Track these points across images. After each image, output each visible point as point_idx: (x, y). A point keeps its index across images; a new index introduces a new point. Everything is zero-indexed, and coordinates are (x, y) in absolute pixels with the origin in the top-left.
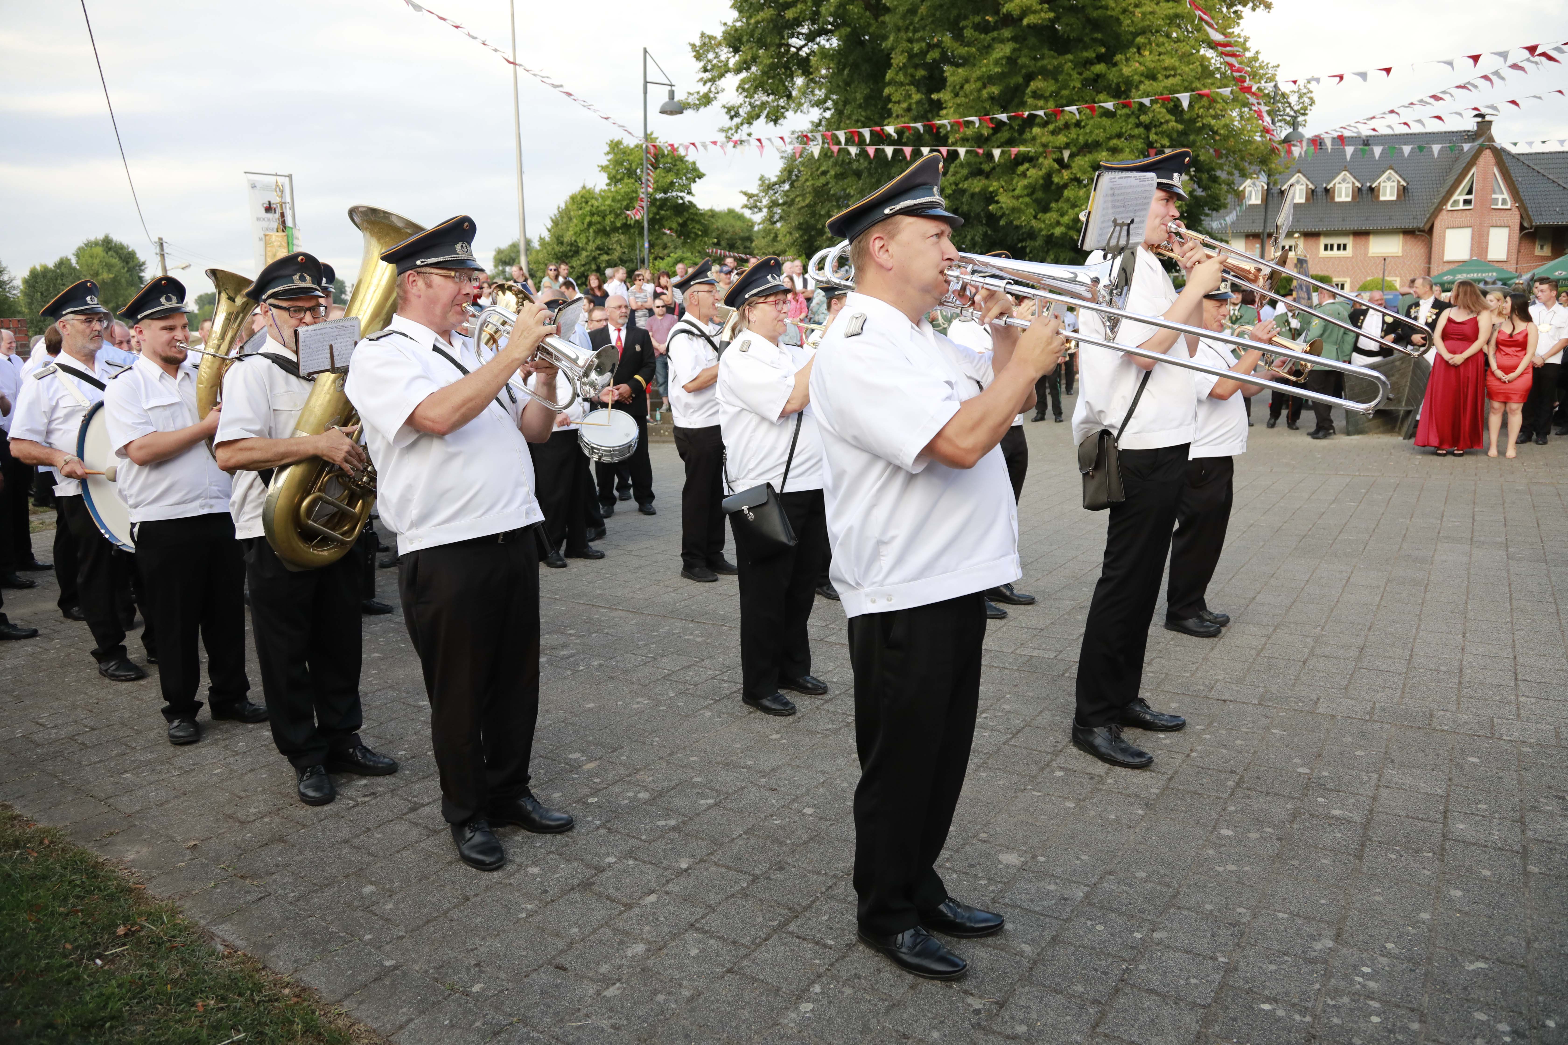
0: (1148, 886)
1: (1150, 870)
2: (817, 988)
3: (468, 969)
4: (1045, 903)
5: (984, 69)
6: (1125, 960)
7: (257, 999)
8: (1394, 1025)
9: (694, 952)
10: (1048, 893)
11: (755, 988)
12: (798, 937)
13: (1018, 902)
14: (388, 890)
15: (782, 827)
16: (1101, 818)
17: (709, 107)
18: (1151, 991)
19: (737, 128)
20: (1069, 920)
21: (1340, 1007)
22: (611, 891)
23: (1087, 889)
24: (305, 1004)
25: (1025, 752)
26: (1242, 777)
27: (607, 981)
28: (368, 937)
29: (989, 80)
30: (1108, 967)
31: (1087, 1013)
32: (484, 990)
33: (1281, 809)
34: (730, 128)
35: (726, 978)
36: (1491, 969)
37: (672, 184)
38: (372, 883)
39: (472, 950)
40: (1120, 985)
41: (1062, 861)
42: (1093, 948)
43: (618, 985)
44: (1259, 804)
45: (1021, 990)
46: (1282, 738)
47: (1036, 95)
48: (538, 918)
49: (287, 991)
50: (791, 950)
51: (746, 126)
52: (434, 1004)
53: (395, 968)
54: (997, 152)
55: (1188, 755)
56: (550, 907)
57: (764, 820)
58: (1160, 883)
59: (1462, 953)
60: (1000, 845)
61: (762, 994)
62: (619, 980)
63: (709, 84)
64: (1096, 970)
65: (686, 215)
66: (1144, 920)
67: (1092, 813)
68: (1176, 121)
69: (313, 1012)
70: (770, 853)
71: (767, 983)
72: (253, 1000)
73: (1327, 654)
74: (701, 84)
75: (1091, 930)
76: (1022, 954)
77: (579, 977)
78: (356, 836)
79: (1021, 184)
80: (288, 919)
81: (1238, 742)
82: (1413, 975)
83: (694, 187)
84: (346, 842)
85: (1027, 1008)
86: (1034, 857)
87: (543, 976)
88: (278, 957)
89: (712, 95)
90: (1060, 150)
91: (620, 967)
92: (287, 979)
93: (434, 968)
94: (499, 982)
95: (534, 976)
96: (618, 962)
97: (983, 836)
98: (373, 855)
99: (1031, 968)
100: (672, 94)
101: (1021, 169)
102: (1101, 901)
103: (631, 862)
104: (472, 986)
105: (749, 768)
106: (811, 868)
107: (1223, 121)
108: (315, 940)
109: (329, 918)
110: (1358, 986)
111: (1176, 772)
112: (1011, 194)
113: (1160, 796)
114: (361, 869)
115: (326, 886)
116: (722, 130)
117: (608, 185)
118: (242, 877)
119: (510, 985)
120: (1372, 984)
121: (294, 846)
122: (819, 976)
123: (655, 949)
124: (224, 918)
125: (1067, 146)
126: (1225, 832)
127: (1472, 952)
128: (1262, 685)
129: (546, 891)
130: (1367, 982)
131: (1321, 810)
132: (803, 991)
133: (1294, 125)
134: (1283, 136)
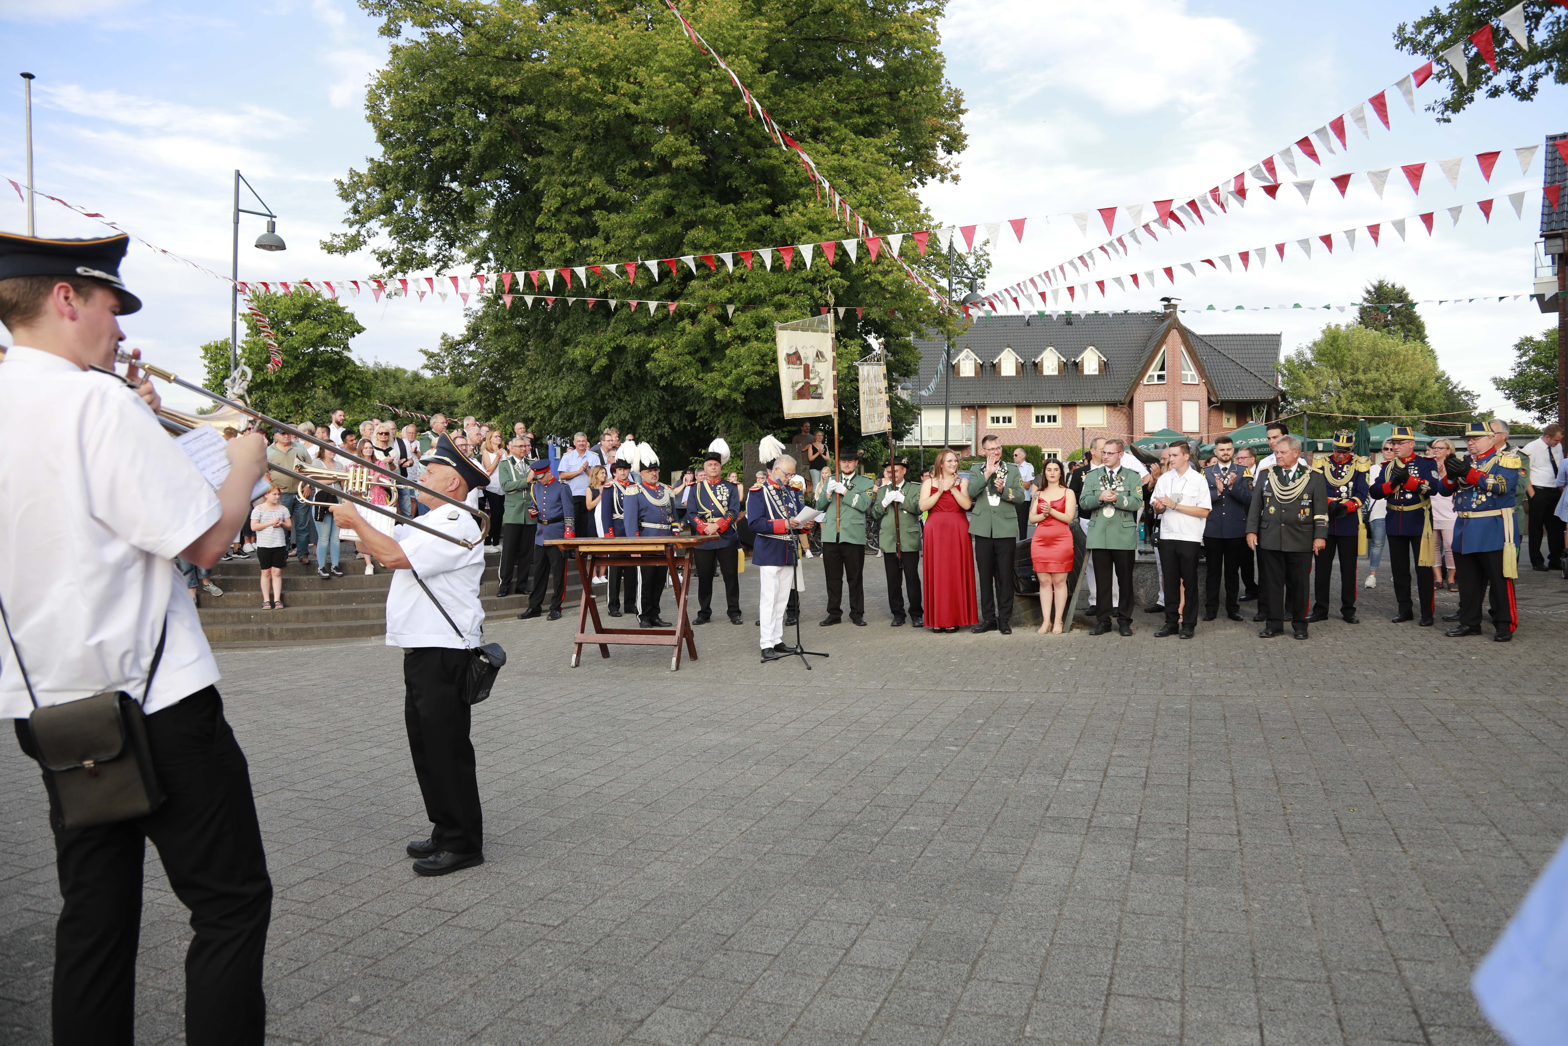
5: (638, 215)
17: (358, 252)
19: (390, 275)
29: (644, 227)
34: (382, 277)
47: (694, 245)
51: (401, 275)
54: (652, 306)
63: (357, 227)
68: (843, 276)
79: (681, 342)
83: (353, 342)
89: (360, 239)
90: (722, 304)
101: (681, 324)
112: (671, 352)
125: (730, 301)
133: (972, 287)
134: (962, 297)
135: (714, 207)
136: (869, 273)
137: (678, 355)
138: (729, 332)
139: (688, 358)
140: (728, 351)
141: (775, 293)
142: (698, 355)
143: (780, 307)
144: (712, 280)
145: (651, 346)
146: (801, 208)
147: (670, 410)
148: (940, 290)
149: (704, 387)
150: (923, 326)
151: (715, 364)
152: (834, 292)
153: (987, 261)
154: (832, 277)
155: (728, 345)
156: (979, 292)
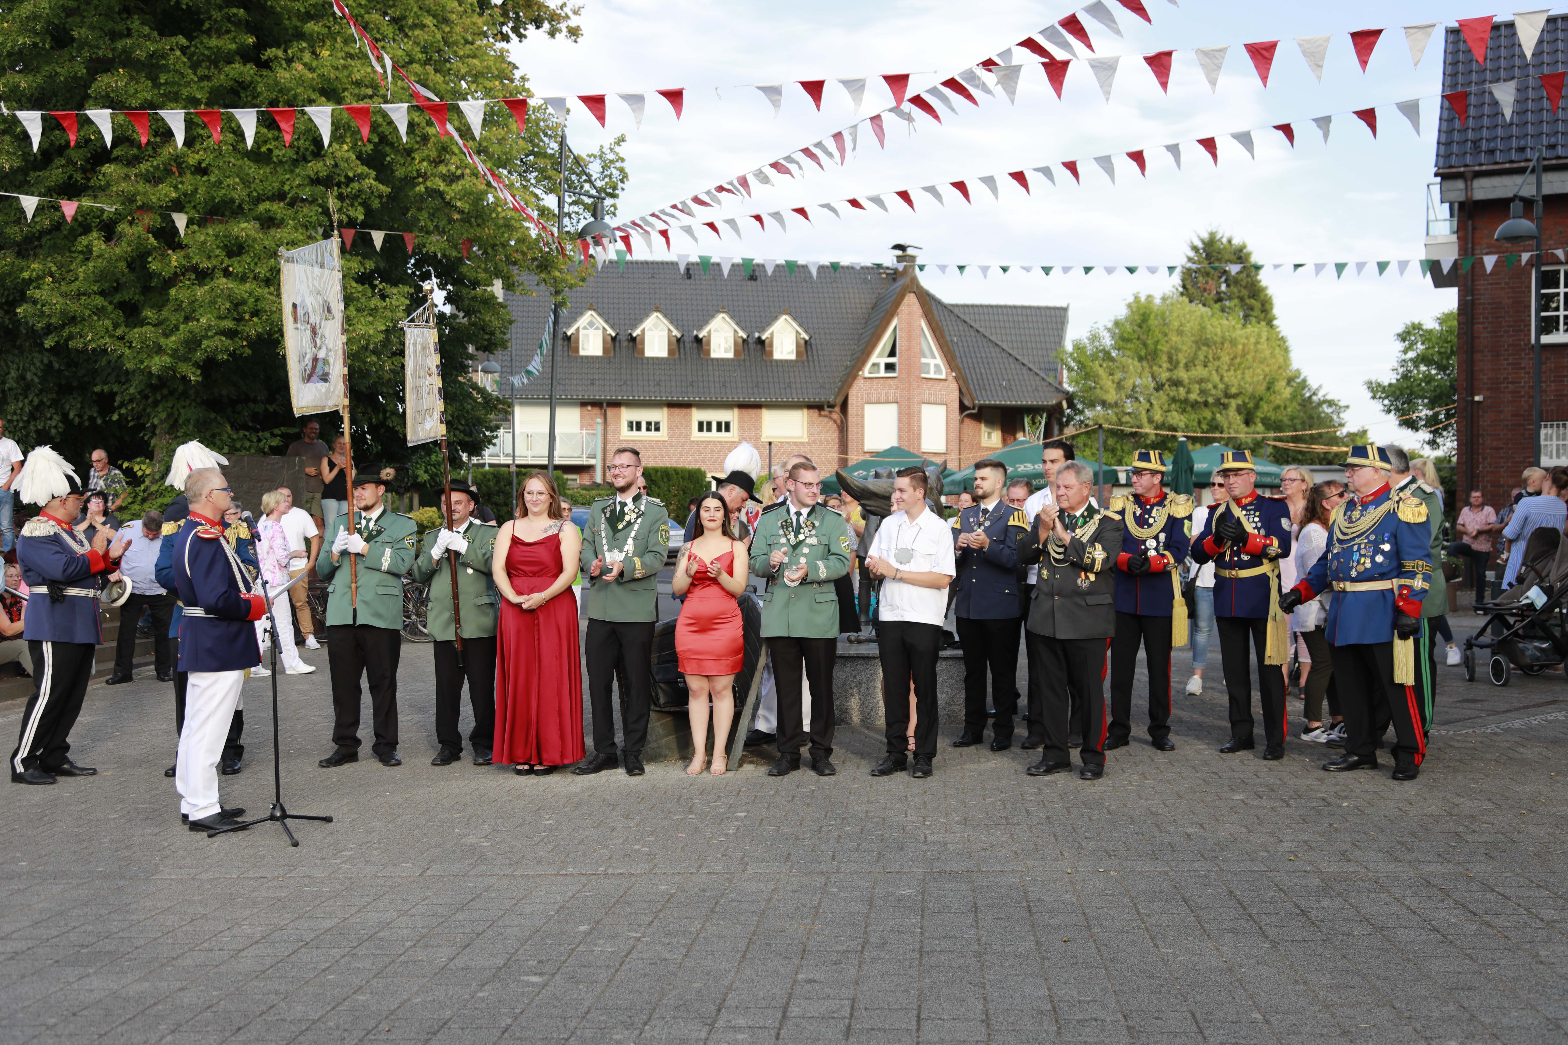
79: (84, 271)
90: (164, 210)
101: (83, 242)
112: (65, 288)
125: (179, 206)
133: (595, 211)
134: (580, 226)
135: (147, 37)
136: (425, 177)
137: (80, 294)
138: (175, 259)
139: (99, 301)
140: (173, 292)
141: (259, 200)
142: (117, 298)
143: (268, 222)
144: (143, 167)
145: (26, 275)
146: (307, 57)
147: (65, 390)
148: (544, 212)
149: (127, 351)
150: (515, 270)
151: (149, 313)
152: (364, 204)
153: (621, 170)
154: (360, 177)
155: (172, 281)
156: (607, 219)
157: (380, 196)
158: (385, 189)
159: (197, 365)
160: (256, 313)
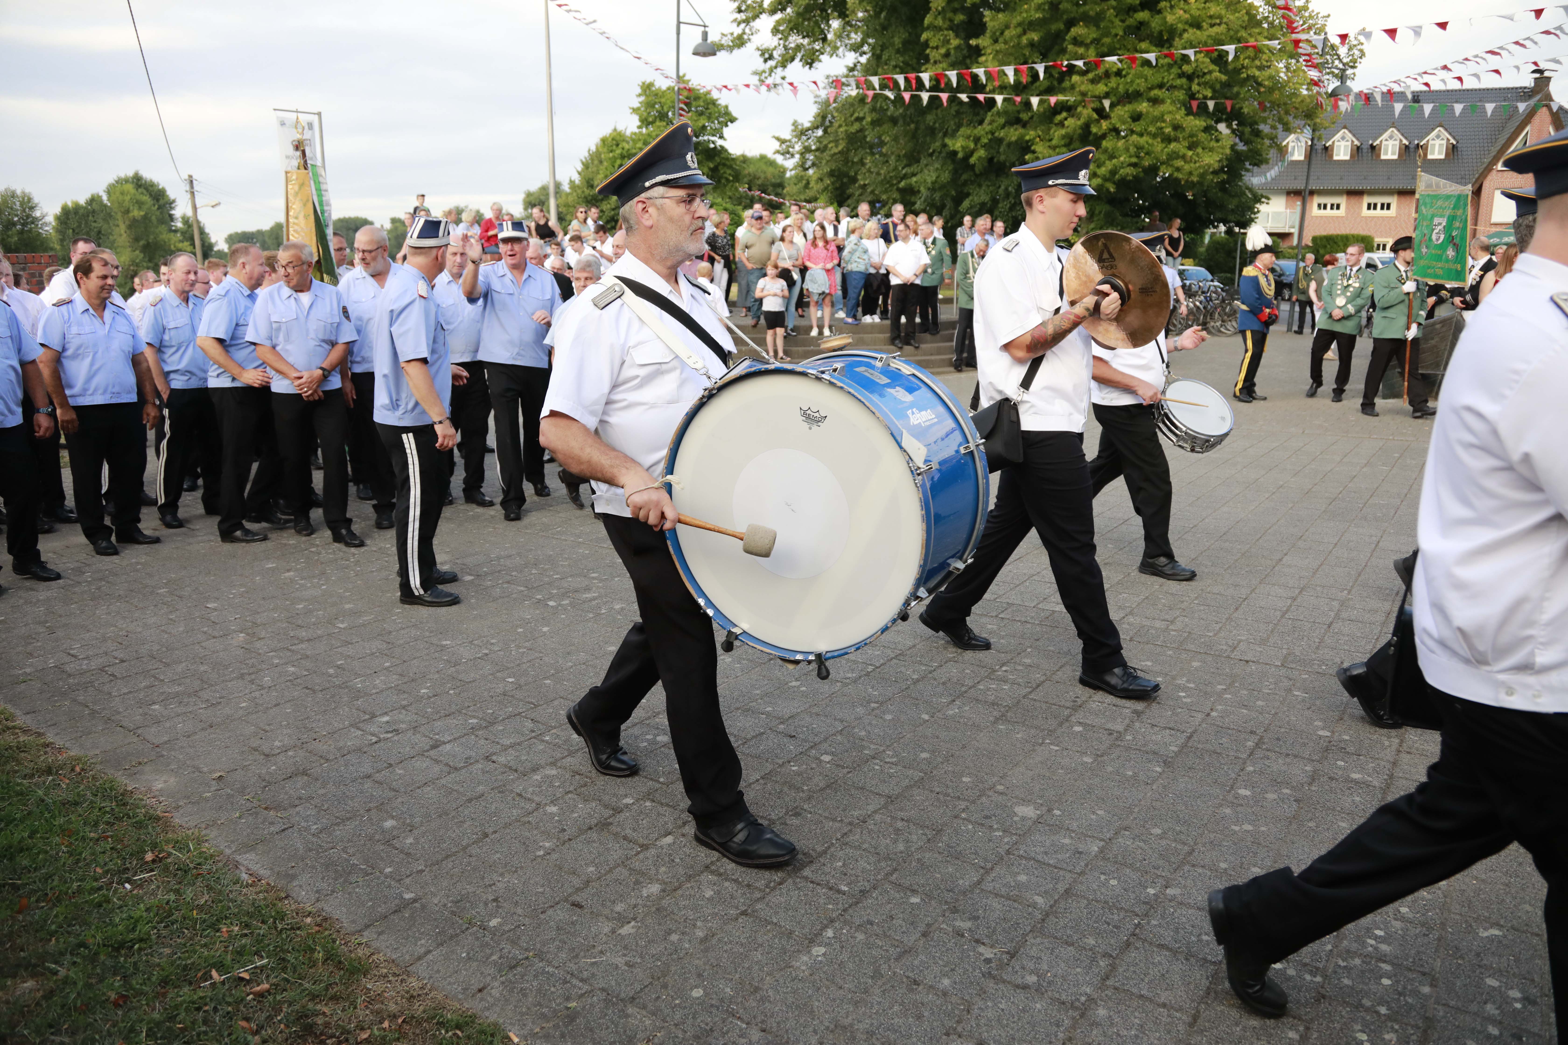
0: (1164, 842)
1: (1166, 827)
2: (830, 933)
3: (486, 904)
4: (1059, 856)
5: (1025, 15)
6: (1137, 915)
7: (280, 926)
8: (1405, 988)
9: (709, 893)
10: (1063, 846)
11: (769, 931)
12: (812, 882)
13: (1033, 855)
14: (409, 825)
15: (799, 774)
16: (1118, 774)
17: (743, 49)
18: (1162, 946)
19: (771, 70)
20: (1082, 873)
21: (1351, 968)
22: (628, 832)
23: (1102, 843)
24: (327, 933)
25: (1044, 706)
26: (1262, 737)
27: (622, 920)
28: (388, 870)
29: (1029, 26)
30: (1120, 921)
31: (1098, 966)
32: (501, 924)
33: (1300, 771)
34: (764, 72)
35: (740, 920)
36: (1505, 936)
37: (704, 127)
38: (393, 818)
39: (490, 886)
40: (1131, 940)
41: (1077, 815)
42: (1105, 902)
43: (633, 923)
44: (1278, 765)
45: (1033, 941)
46: (1303, 701)
47: (1076, 42)
48: (555, 856)
49: (309, 920)
50: (805, 895)
51: (779, 69)
52: (451, 938)
53: (415, 901)
54: (1035, 101)
55: (1208, 715)
56: (567, 845)
57: (781, 766)
58: (1175, 840)
59: (1476, 919)
60: (1016, 797)
61: (775, 936)
62: (634, 919)
63: (743, 25)
64: (1109, 924)
65: (717, 159)
66: (1158, 876)
67: (1110, 769)
68: (1220, 71)
69: (334, 941)
70: (787, 799)
71: (780, 926)
72: (276, 928)
73: (1353, 618)
74: (735, 25)
75: (1105, 884)
76: (1034, 905)
77: (595, 915)
78: (378, 772)
79: (1058, 134)
80: (310, 850)
81: (1260, 703)
82: (1426, 940)
83: (726, 131)
84: (369, 777)
85: (1037, 959)
86: (1050, 810)
87: (559, 912)
88: (301, 886)
89: (745, 37)
90: (1100, 98)
91: (635, 906)
92: (309, 909)
93: (452, 902)
94: (516, 917)
95: (550, 912)
96: (633, 901)
97: (1000, 788)
98: (394, 790)
99: (1043, 920)
100: (705, 35)
101: (1059, 118)
102: (1116, 856)
103: (648, 804)
104: (489, 920)
105: (768, 714)
106: (827, 814)
107: (1267, 73)
108: (336, 871)
109: (351, 851)
110: (1370, 949)
111: (1195, 731)
112: (1048, 144)
113: (1177, 754)
114: (382, 804)
115: (348, 819)
116: (755, 73)
117: (639, 127)
118: (266, 809)
119: (527, 921)
120: (1384, 947)
121: (317, 779)
122: (832, 921)
123: (670, 890)
124: (249, 847)
125: (1107, 95)
126: (1243, 792)
127: (1487, 919)
128: (1285, 646)
129: (564, 830)
130: (1380, 945)
131: (1340, 773)
132: (816, 935)
133: (1342, 78)
134: (1332, 89)
138: (1105, 125)
140: (1104, 143)
141: (1151, 89)
144: (1091, 76)
145: (1027, 138)
150: (1291, 119)
153: (1361, 51)
155: (1103, 137)
156: (1349, 83)
157: (1221, 82)
158: (1224, 78)
159: (1114, 183)
160: (1148, 153)
